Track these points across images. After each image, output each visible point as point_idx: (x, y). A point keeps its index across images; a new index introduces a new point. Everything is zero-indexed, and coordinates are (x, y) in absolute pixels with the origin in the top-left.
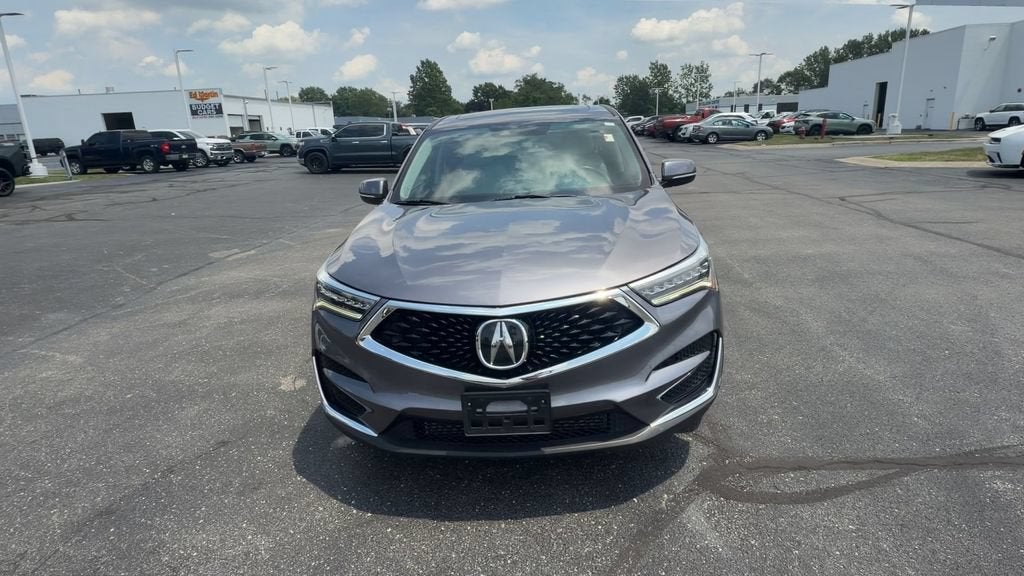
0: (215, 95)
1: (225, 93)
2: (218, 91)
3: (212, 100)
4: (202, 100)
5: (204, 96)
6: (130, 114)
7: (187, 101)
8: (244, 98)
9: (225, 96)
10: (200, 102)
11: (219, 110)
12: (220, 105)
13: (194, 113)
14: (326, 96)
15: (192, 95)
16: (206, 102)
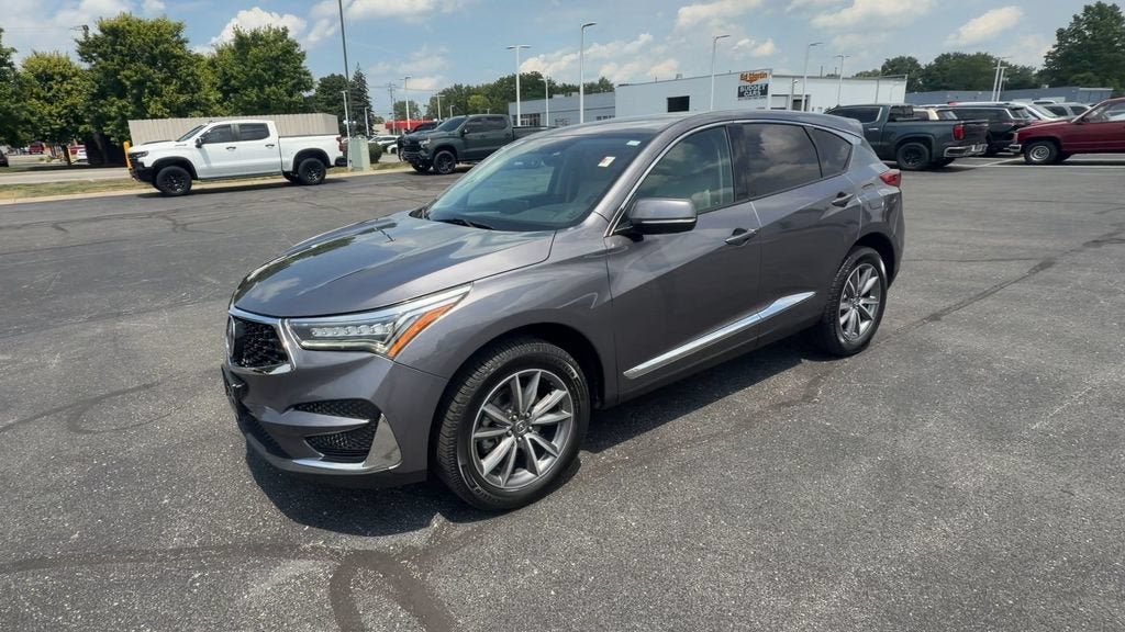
0: (764, 75)
1: (774, 73)
2: (768, 72)
3: (760, 82)
4: (751, 81)
5: (754, 77)
6: (688, 98)
7: (736, 83)
8: (794, 77)
9: (774, 76)
10: (748, 84)
11: (764, 92)
12: (767, 86)
13: (741, 95)
14: (919, 66)
15: (743, 77)
16: (754, 83)
